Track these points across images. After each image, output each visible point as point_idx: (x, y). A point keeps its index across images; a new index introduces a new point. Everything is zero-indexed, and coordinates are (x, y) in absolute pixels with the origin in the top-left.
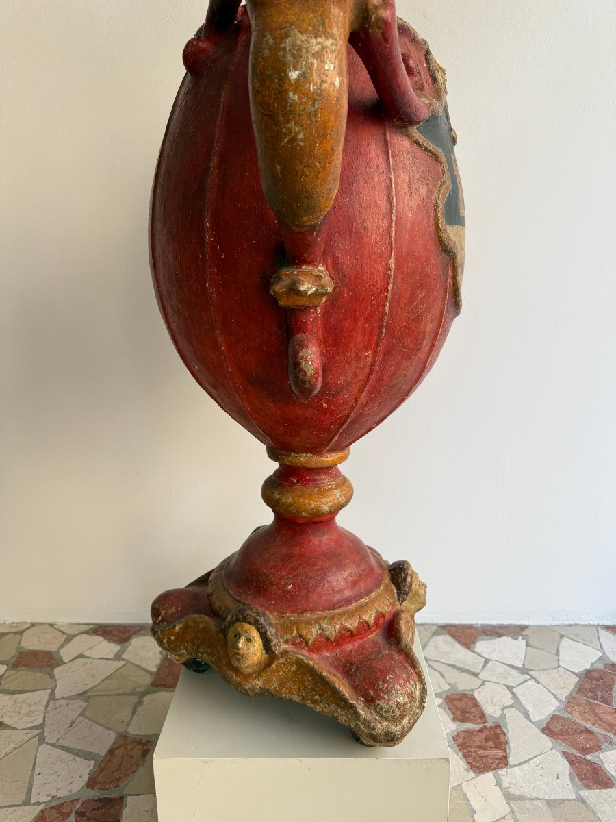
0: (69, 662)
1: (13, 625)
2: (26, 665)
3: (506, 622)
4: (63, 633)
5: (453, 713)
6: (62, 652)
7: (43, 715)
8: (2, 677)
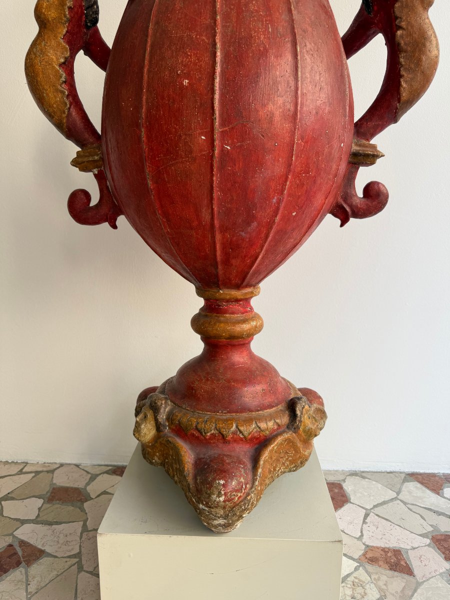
0: (96, 498)
1: (45, 464)
2: (60, 500)
4: (88, 472)
5: (443, 553)
6: (88, 488)
7: (79, 544)
8: (39, 509)
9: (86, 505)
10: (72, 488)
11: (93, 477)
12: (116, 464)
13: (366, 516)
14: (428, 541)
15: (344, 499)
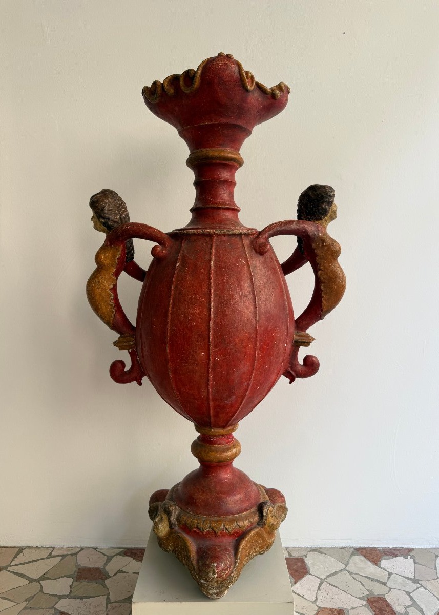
0: (114, 576)
1: (69, 549)
2: (86, 578)
3: (398, 547)
4: (104, 555)
6: (107, 568)
8: (71, 586)
9: (107, 582)
10: (93, 569)
11: (109, 559)
12: (126, 546)
13: (321, 584)
14: (364, 602)
15: (305, 571)
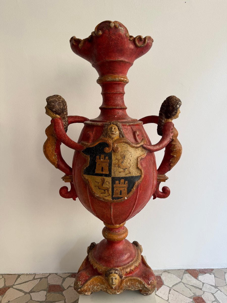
0: (67, 289)
1: (43, 274)
2: (53, 291)
3: (206, 268)
4: (62, 277)
6: (63, 285)
8: (46, 296)
13: (170, 290)
14: (192, 300)
15: (161, 283)
